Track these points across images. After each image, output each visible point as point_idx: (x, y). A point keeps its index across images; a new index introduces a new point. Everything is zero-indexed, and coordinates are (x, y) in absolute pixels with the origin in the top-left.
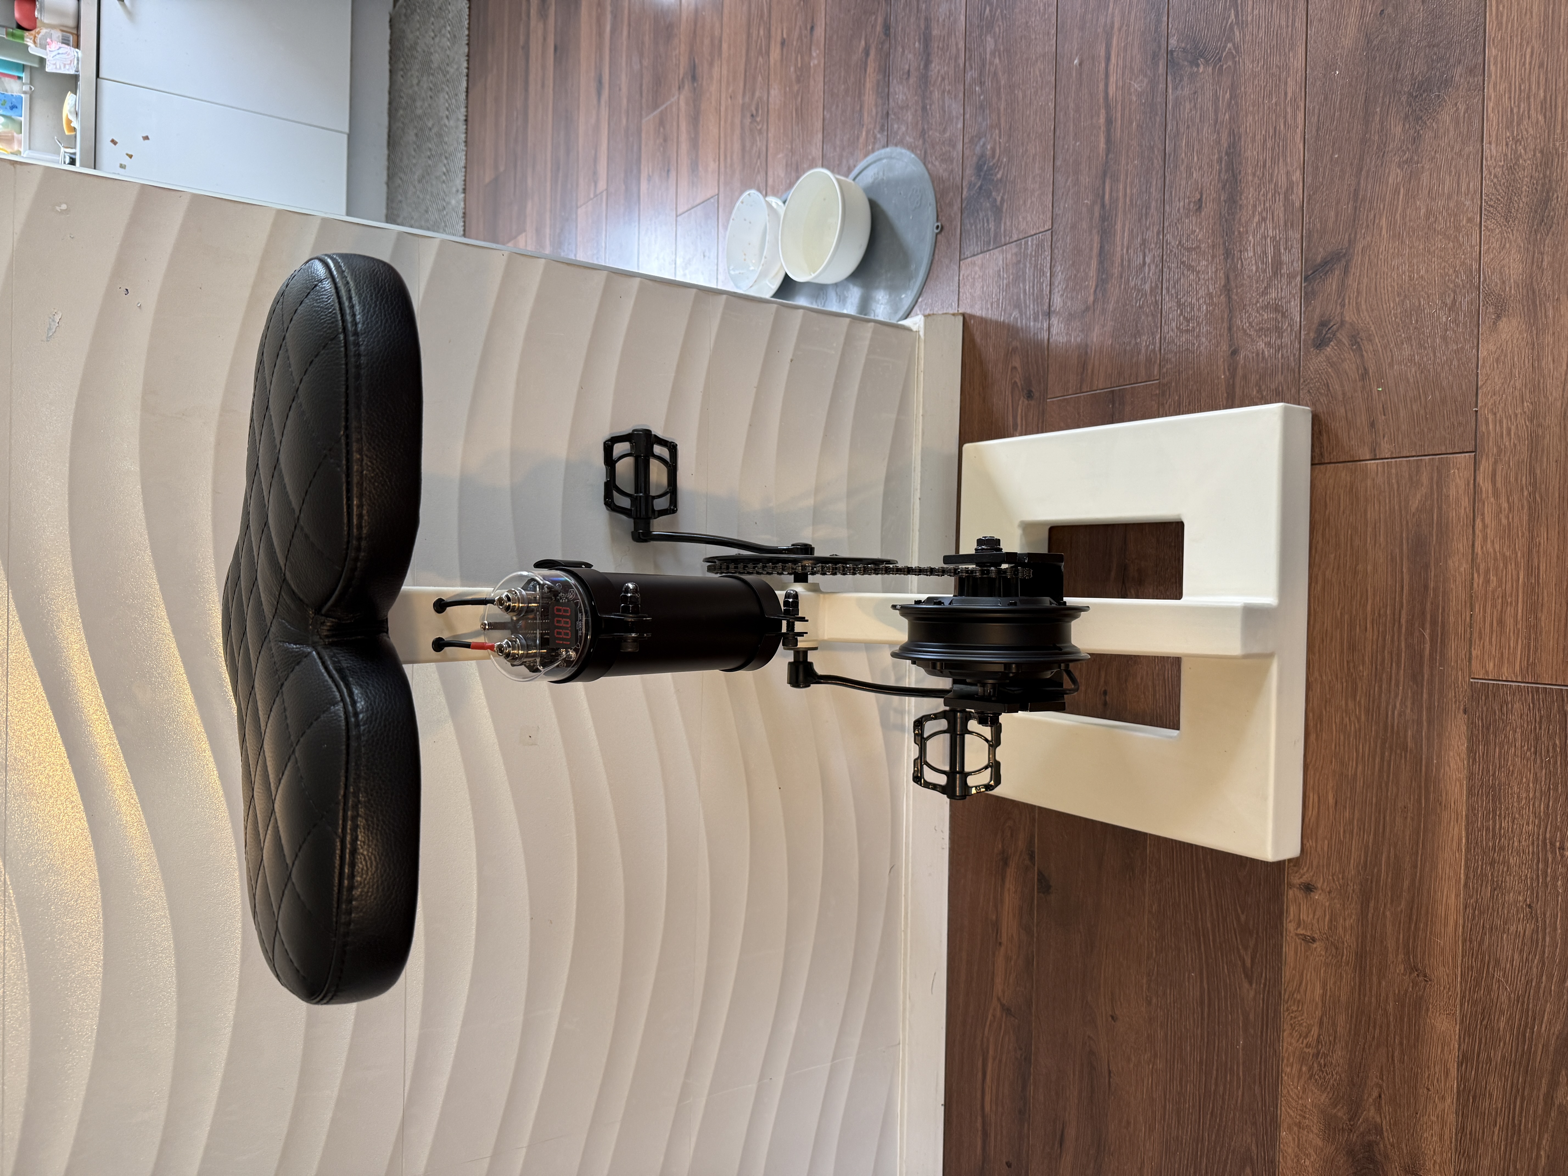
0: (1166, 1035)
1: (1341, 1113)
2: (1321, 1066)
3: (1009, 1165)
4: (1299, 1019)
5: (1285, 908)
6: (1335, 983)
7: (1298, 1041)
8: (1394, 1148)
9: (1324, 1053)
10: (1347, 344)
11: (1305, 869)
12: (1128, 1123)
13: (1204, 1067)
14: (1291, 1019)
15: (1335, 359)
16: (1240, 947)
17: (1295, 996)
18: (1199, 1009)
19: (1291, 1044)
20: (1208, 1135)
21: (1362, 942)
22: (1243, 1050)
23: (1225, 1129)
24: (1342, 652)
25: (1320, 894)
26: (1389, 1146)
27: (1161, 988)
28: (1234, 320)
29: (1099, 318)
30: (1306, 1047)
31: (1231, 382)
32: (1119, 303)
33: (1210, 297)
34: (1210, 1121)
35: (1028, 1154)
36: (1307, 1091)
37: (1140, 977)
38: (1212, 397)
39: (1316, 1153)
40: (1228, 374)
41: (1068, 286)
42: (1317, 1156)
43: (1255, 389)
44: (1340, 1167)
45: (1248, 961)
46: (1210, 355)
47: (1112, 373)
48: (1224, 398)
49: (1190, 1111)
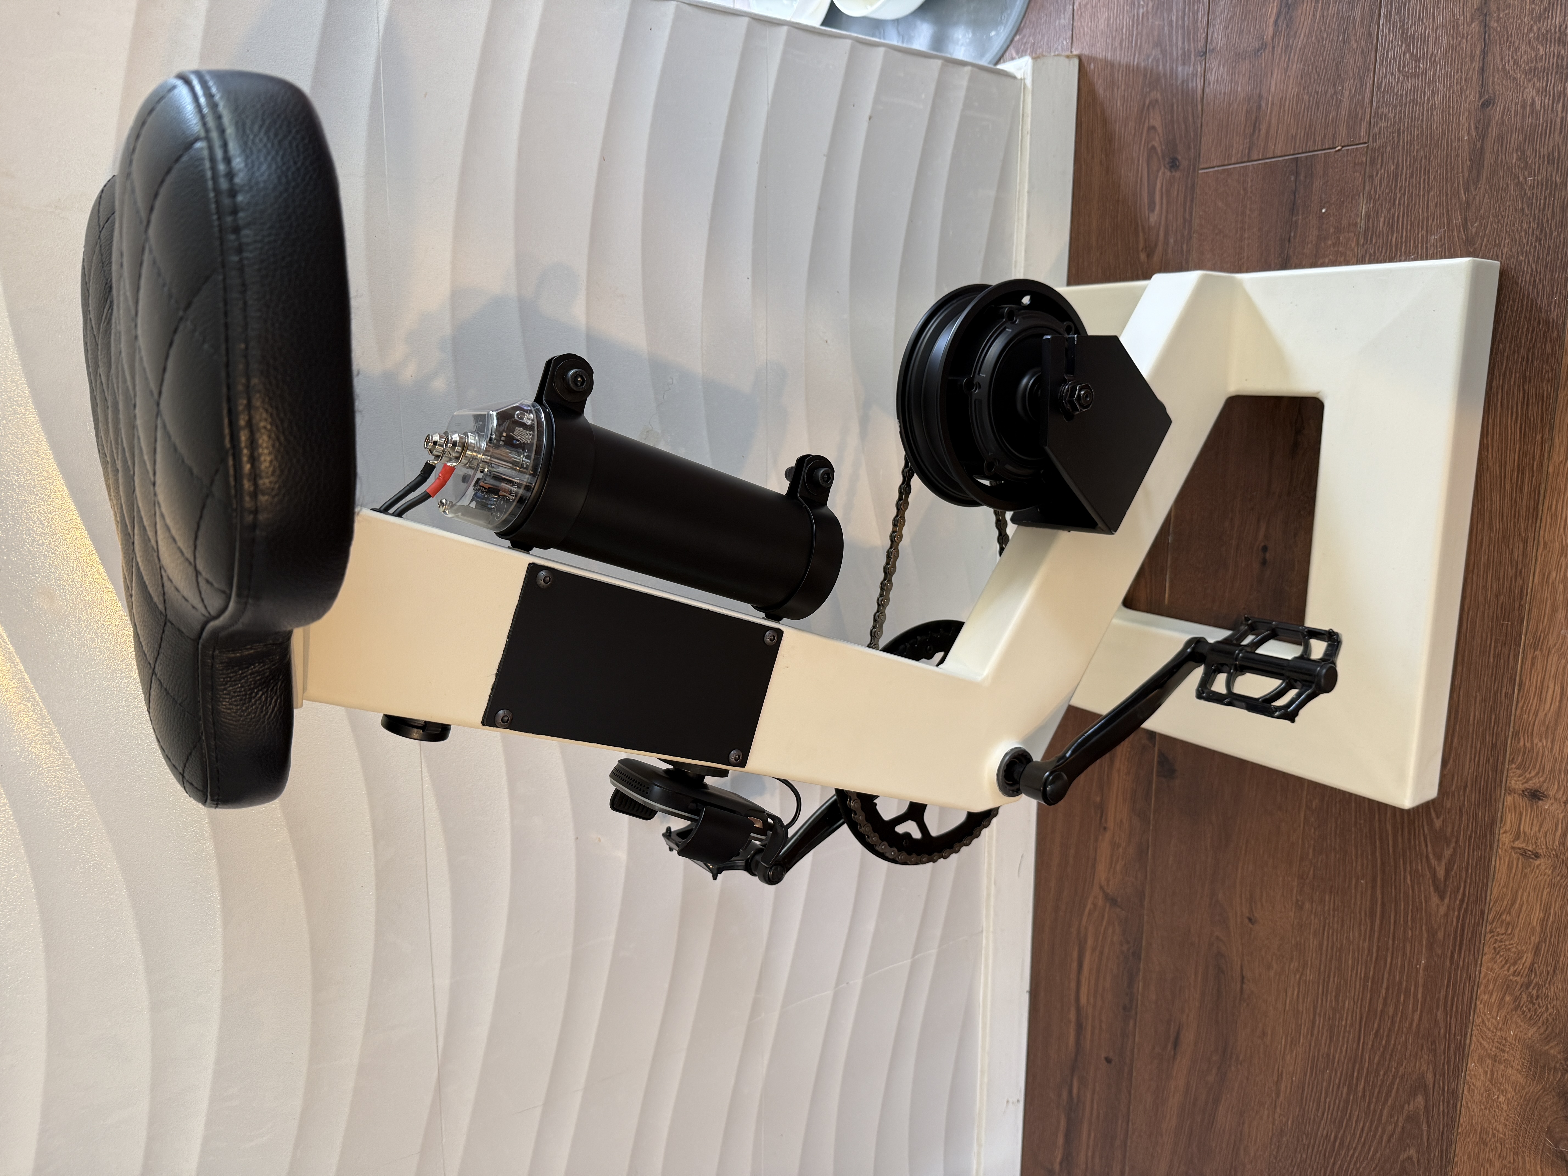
0: (1321, 945)
1: (1555, 1051)
2: (1532, 997)
3: (1108, 1060)
4: (1507, 943)
5: (1499, 815)
7: (1503, 966)
9: (1537, 983)
11: (1533, 774)
12: (1264, 1034)
13: (1370, 984)
14: (1495, 943)
16: (1431, 856)
17: (1504, 917)
18: (1368, 921)
19: (1492, 970)
20: (1370, 1057)
22: (1425, 971)
23: (1392, 1052)
25: (1552, 804)
27: (1318, 893)
28: (1490, 57)
29: (1280, 58)
30: (1514, 974)
31: (1479, 146)
32: (1312, 36)
33: (1455, 24)
34: (1373, 1042)
35: (1132, 1051)
36: (1509, 1022)
37: (1290, 879)
38: (1447, 166)
39: (1515, 1091)
40: (1474, 134)
41: (1235, 14)
42: (1516, 1094)
43: (1515, 155)
44: (1547, 1108)
45: (1441, 873)
46: (1449, 107)
47: (1296, 134)
48: (1465, 168)
49: (1348, 1028)
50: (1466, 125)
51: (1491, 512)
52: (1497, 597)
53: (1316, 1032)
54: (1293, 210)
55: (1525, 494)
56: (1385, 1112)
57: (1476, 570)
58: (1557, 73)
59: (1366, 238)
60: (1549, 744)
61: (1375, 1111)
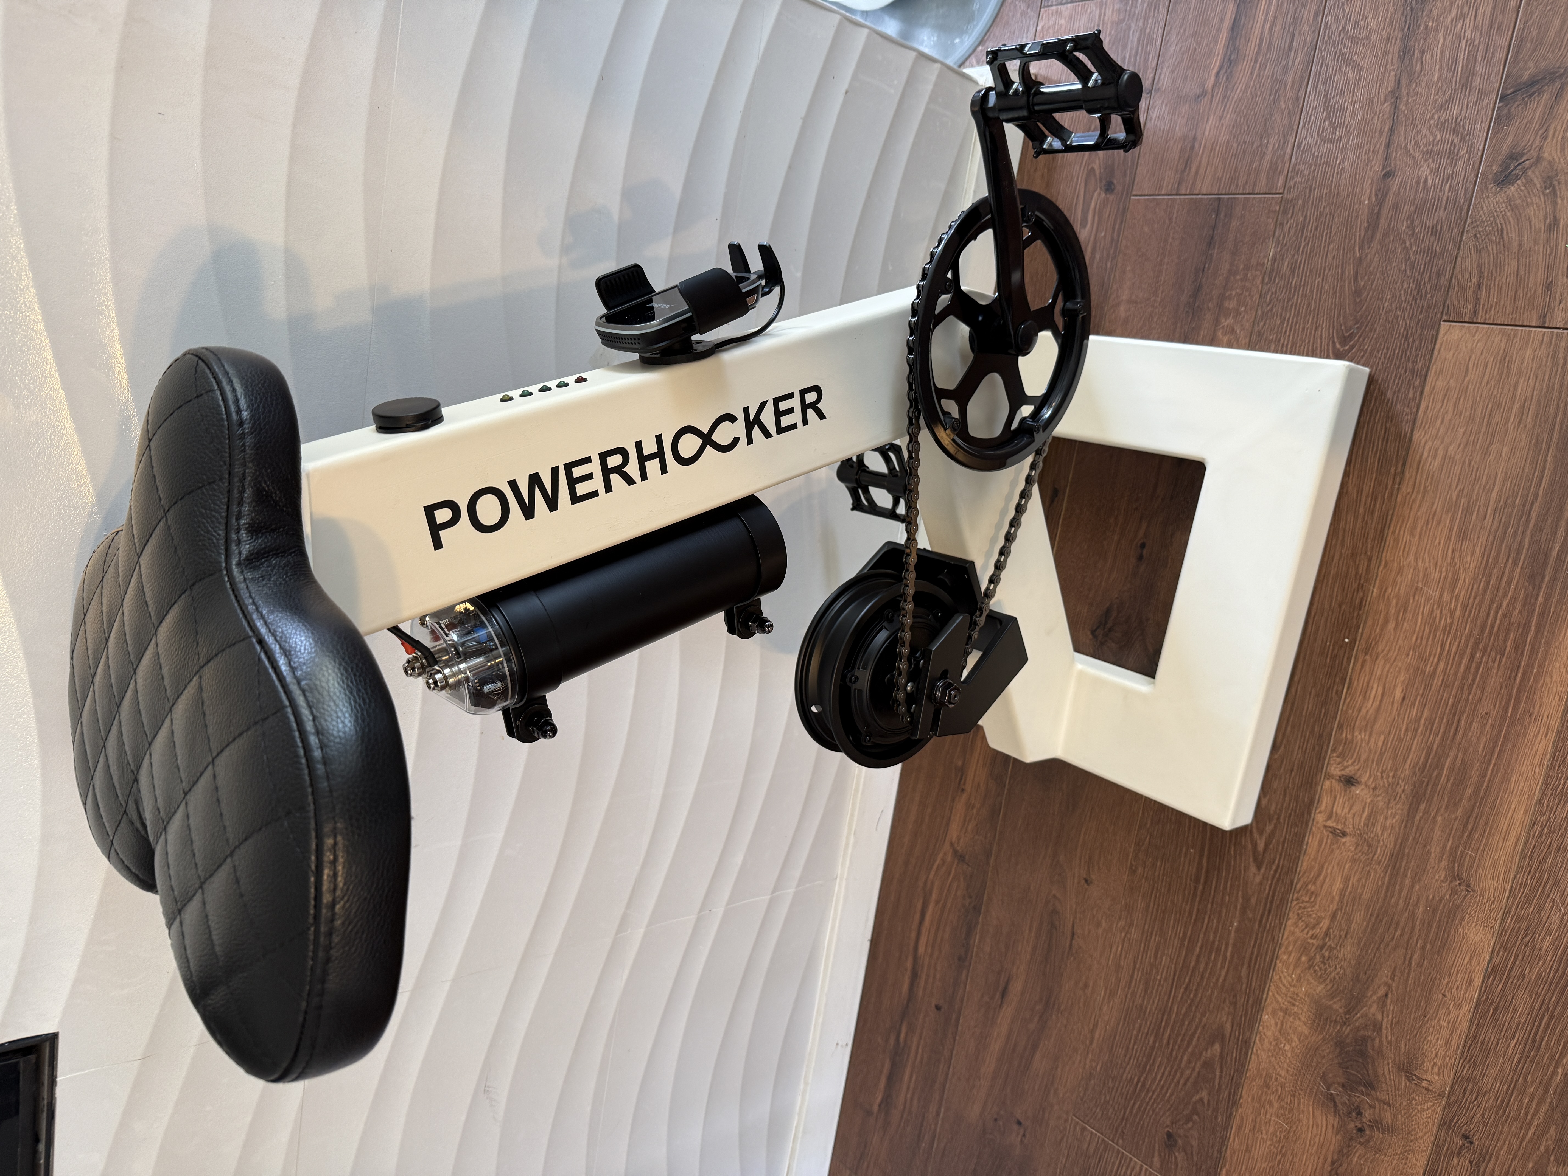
0: (1148, 906)
1: (1338, 1006)
2: (1324, 958)
3: (938, 1008)
4: (1309, 910)
5: (1317, 797)
6: (1359, 880)
7: (1303, 931)
8: (1391, 1045)
9: (1330, 946)
10: (1538, 186)
11: (1350, 762)
12: (1086, 986)
13: (1186, 943)
14: (1299, 909)
15: (1518, 202)
16: (1254, 830)
17: (1309, 886)
18: (1192, 886)
19: (1293, 933)
20: (1178, 1009)
21: (1401, 844)
22: (1236, 932)
23: (1198, 1004)
24: (1450, 538)
25: (1363, 789)
26: (1384, 1043)
27: (1150, 860)
28: (1396, 135)
29: (1217, 107)
30: (1311, 938)
31: (1376, 211)
32: (1247, 92)
33: (1371, 101)
34: (1182, 995)
35: (962, 1001)
36: (1302, 980)
37: (1127, 845)
38: (1347, 224)
39: (1299, 1040)
40: (1374, 200)
41: (1182, 61)
42: (1300, 1043)
43: (1405, 223)
44: (1324, 1057)
45: (1261, 846)
46: (1356, 173)
47: (1222, 177)
48: (1362, 228)
49: (1162, 982)
50: (1368, 191)
51: (1344, 530)
52: (1340, 606)
53: (1133, 984)
54: (1210, 243)
55: (1375, 518)
56: (1185, 1058)
57: (1325, 581)
58: (1448, 157)
59: (1270, 279)
60: (1367, 737)
61: (1176, 1057)
